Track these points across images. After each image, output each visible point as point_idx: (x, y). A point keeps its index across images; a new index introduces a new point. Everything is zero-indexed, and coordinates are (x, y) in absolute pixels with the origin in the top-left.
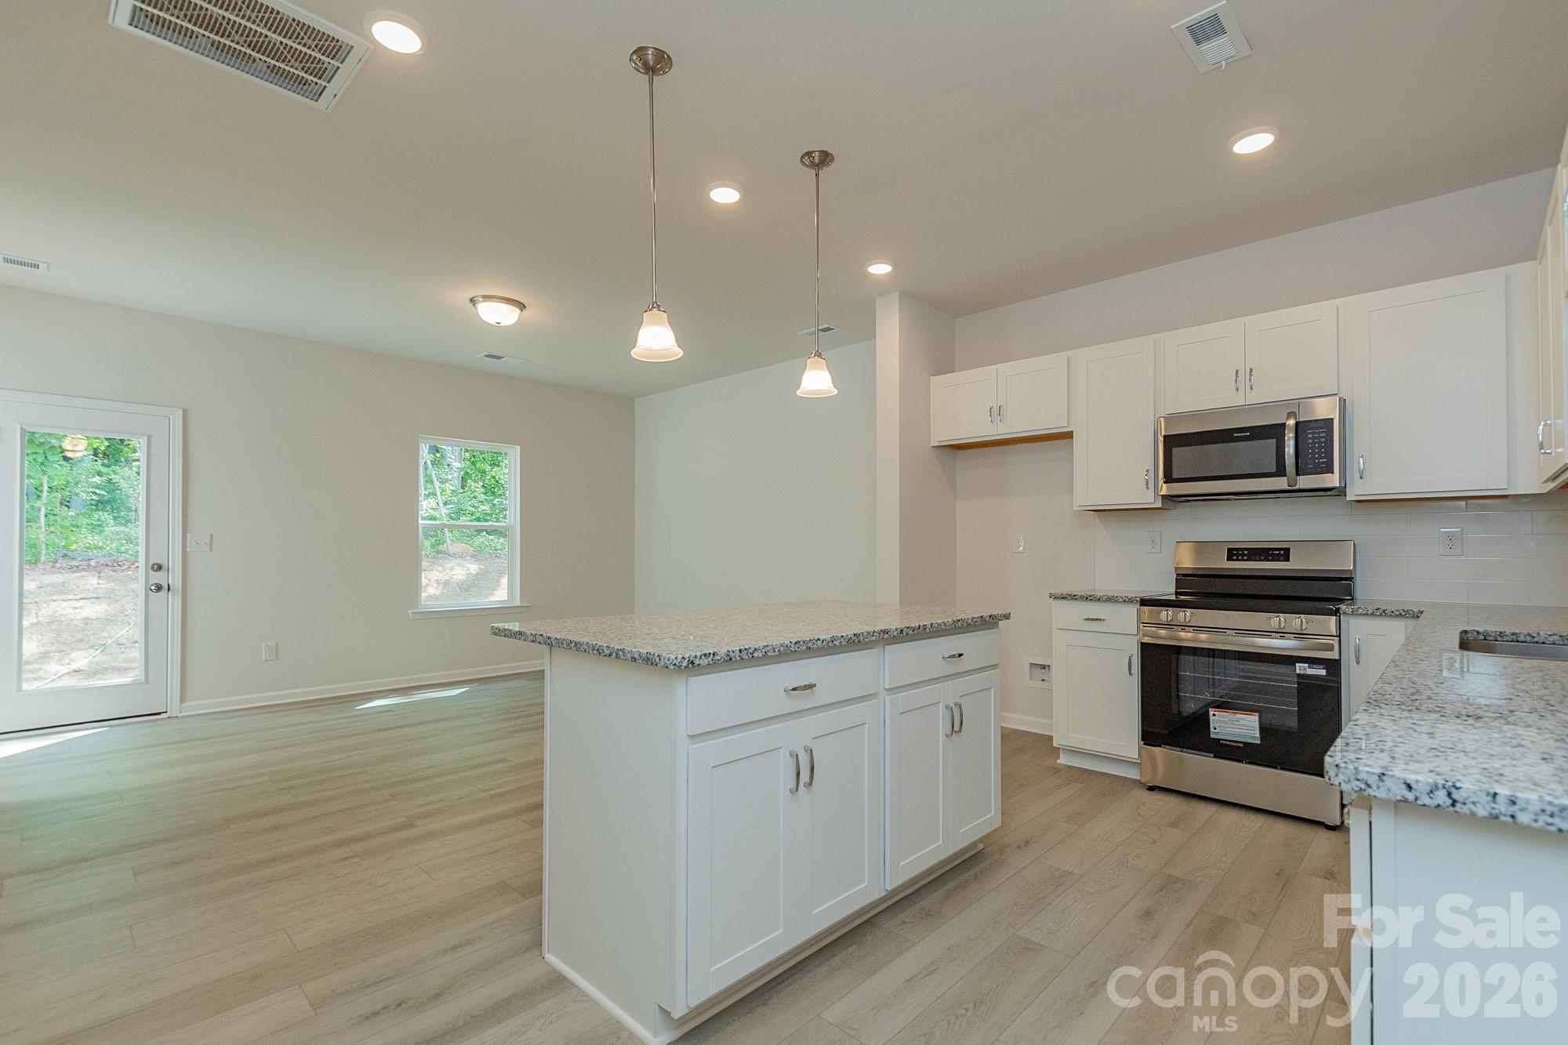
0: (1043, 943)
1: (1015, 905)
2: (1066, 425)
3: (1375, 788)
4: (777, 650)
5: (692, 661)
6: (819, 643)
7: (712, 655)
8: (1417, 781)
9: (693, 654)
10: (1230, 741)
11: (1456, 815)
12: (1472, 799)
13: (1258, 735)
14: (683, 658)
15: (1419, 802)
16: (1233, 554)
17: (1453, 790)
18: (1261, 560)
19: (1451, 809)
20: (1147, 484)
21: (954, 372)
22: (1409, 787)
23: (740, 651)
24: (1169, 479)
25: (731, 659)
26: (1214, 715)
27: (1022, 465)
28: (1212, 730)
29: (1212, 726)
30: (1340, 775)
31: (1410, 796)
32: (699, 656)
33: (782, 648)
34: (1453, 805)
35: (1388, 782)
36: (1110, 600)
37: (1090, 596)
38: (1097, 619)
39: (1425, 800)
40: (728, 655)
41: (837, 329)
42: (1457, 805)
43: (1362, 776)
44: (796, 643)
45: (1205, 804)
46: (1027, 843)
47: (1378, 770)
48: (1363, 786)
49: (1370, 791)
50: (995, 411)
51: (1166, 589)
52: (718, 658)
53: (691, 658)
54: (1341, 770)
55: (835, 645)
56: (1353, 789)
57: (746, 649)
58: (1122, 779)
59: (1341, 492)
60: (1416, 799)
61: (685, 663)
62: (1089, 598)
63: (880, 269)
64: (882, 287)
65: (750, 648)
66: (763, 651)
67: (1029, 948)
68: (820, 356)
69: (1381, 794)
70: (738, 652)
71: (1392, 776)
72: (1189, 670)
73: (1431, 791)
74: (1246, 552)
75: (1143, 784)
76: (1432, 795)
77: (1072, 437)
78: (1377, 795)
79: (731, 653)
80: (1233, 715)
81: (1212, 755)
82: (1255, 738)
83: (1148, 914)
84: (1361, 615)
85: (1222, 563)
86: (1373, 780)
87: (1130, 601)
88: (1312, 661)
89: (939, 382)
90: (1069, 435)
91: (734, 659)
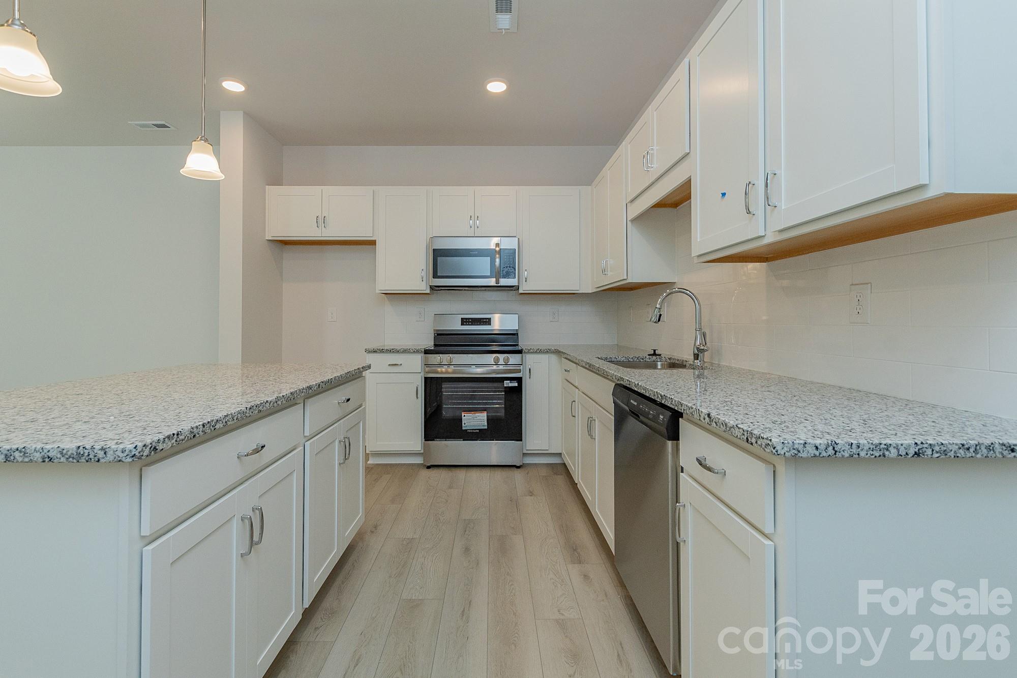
0: (421, 598)
1: (390, 577)
2: (372, 236)
3: (802, 452)
4: (235, 418)
5: (155, 448)
6: (268, 405)
7: (175, 436)
8: (820, 444)
9: (156, 439)
10: (472, 430)
11: (836, 458)
12: (842, 449)
13: (486, 424)
14: (145, 446)
15: (821, 456)
16: (464, 321)
17: (835, 446)
18: (477, 325)
19: (834, 456)
20: (422, 278)
21: (282, 185)
22: (817, 448)
23: (204, 426)
24: (435, 276)
25: (194, 436)
26: (464, 416)
27: (333, 259)
28: (463, 425)
29: (463, 423)
30: (785, 448)
31: (817, 453)
32: (162, 440)
33: (239, 415)
34: (835, 454)
35: (808, 447)
36: (405, 351)
37: (393, 349)
38: (395, 365)
39: (824, 454)
40: (192, 432)
41: (172, 128)
42: (837, 453)
43: (796, 446)
44: (250, 408)
45: (459, 470)
46: (376, 527)
47: (802, 442)
48: (796, 452)
49: (800, 455)
50: (321, 221)
51: (429, 344)
52: (181, 437)
53: (154, 444)
54: (786, 445)
55: (278, 405)
56: (791, 455)
57: (209, 422)
58: (413, 466)
59: (517, 288)
60: (820, 454)
61: (146, 452)
62: (392, 351)
63: (233, 86)
64: (233, 101)
65: (212, 421)
66: (224, 421)
67: (414, 606)
68: (206, 140)
69: (804, 455)
70: (201, 426)
71: (809, 443)
72: (447, 390)
73: (826, 448)
74: (470, 320)
75: (425, 465)
76: (826, 451)
77: (375, 244)
78: (803, 456)
79: (195, 429)
80: (474, 415)
81: (462, 440)
82: (484, 426)
83: (467, 550)
84: (532, 352)
85: (457, 326)
86: (801, 448)
87: (417, 352)
88: (511, 379)
89: (271, 190)
90: (373, 243)
91: (197, 435)
